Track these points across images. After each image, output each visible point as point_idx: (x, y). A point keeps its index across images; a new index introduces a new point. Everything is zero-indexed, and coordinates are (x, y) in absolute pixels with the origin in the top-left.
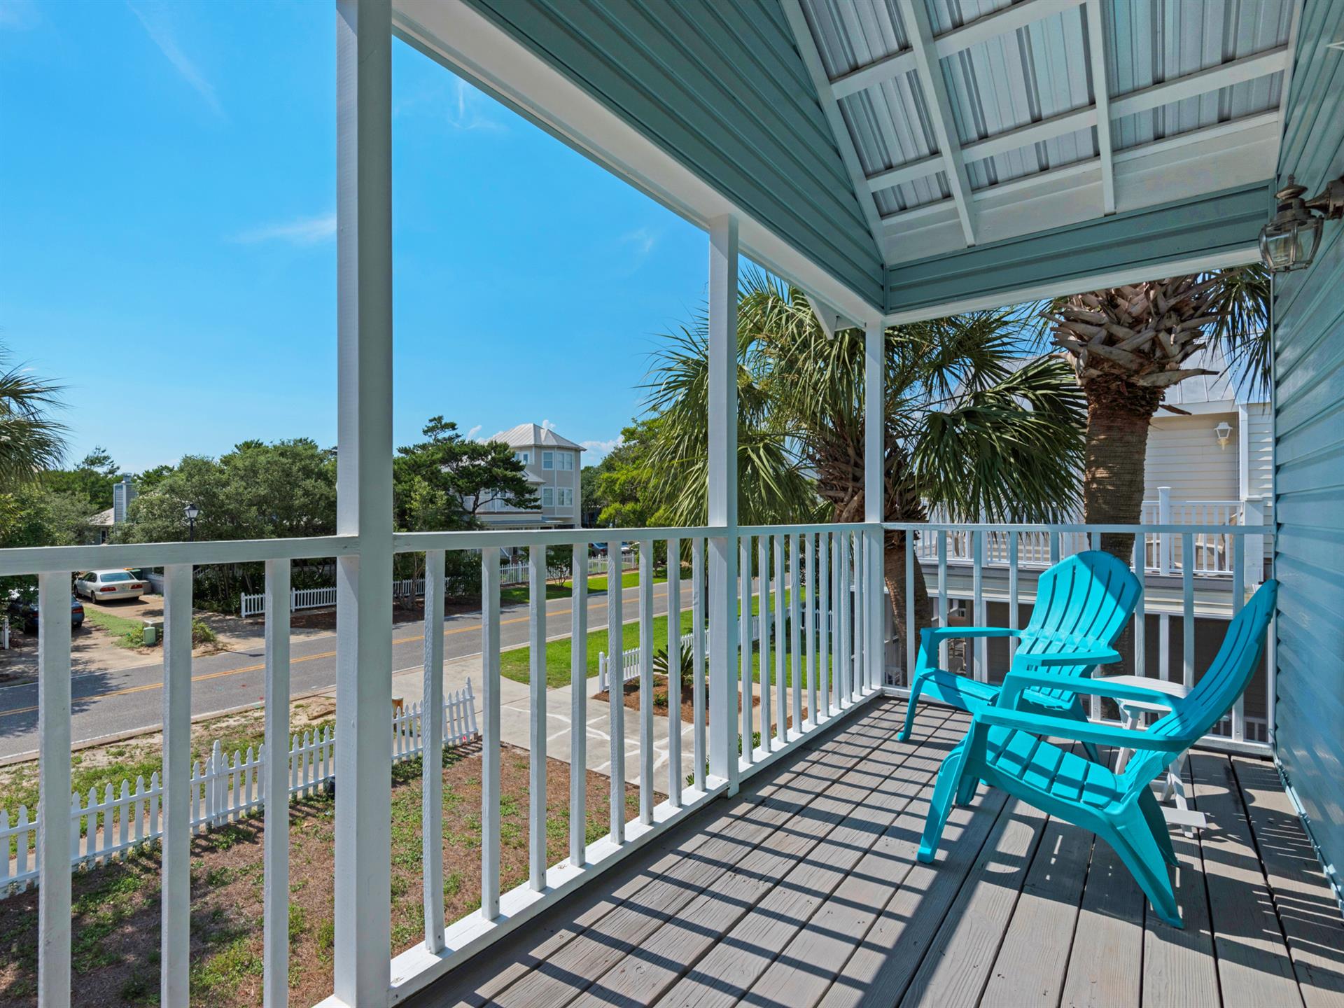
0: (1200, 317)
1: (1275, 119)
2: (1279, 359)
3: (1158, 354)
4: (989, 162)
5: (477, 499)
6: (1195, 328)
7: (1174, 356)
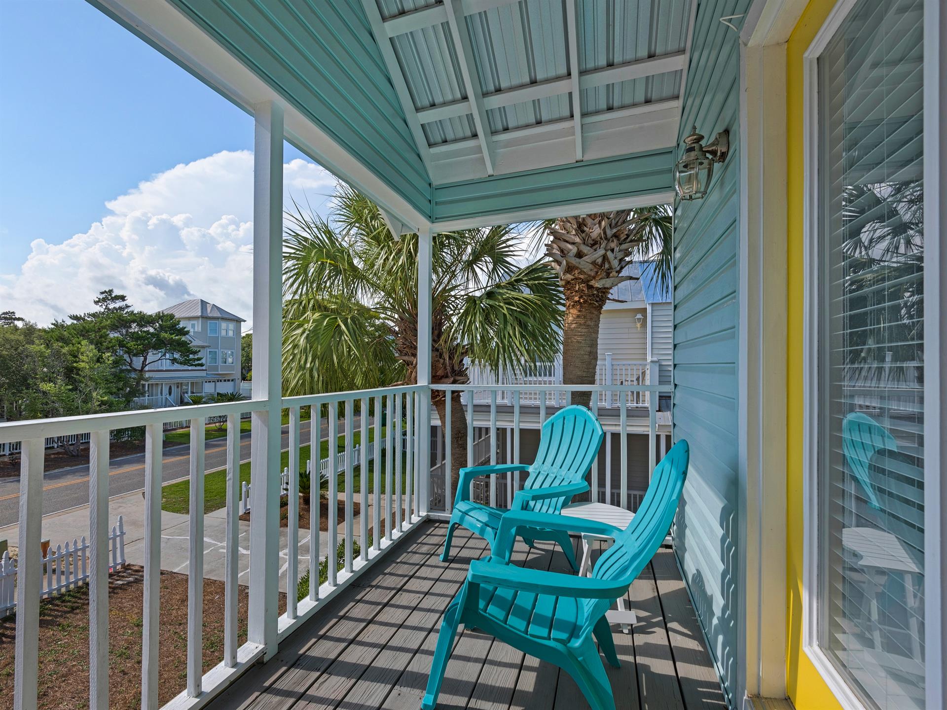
0: (629, 242)
1: (676, 105)
2: (677, 271)
3: (607, 266)
4: (503, 110)
5: (145, 359)
6: (627, 250)
7: (616, 268)
